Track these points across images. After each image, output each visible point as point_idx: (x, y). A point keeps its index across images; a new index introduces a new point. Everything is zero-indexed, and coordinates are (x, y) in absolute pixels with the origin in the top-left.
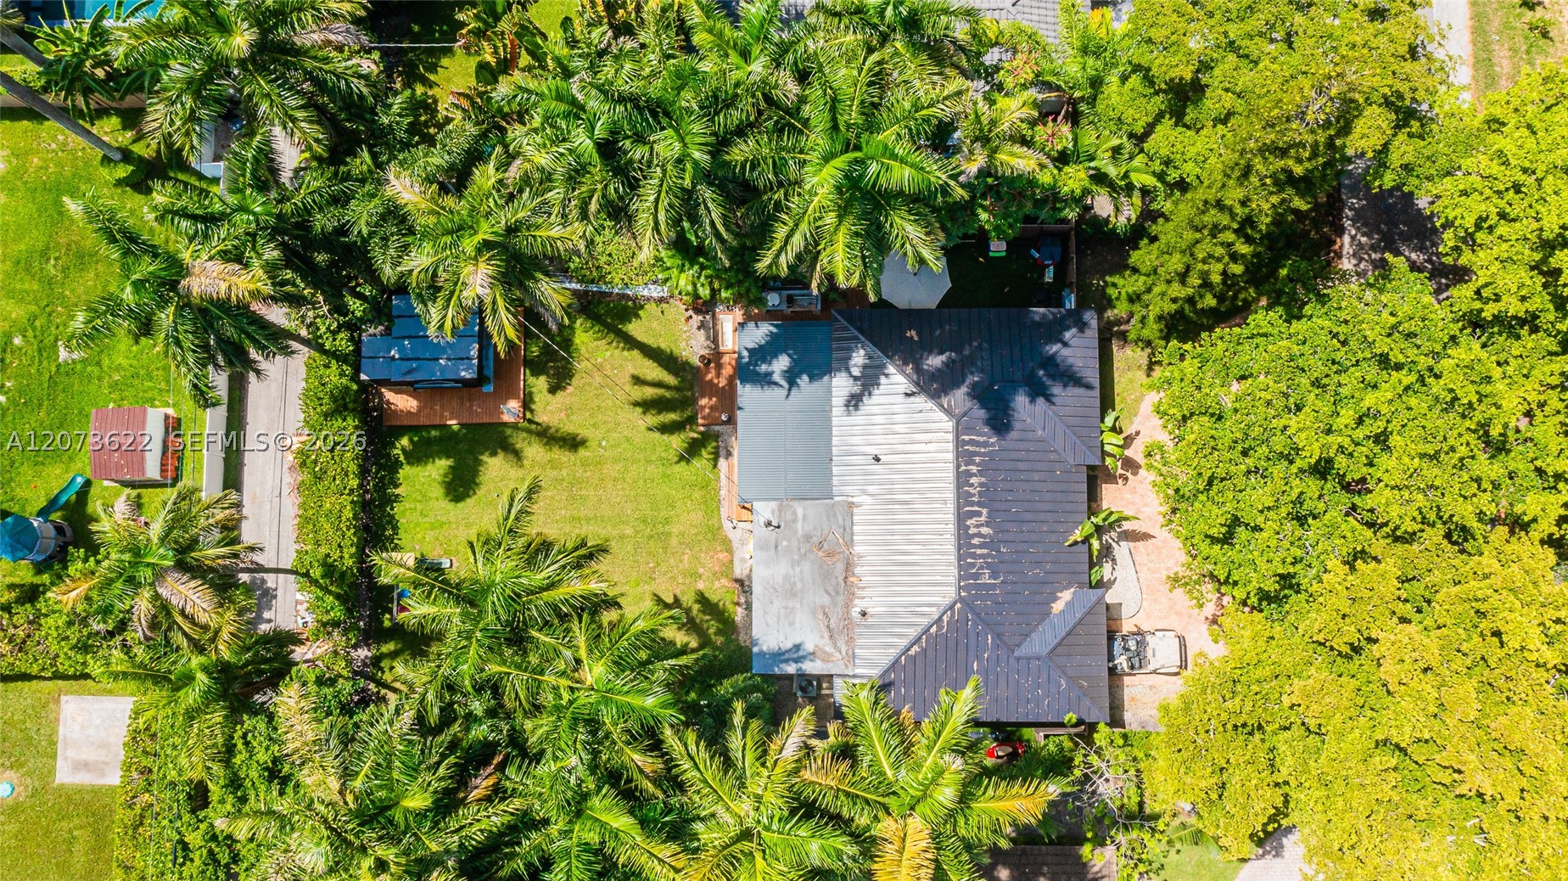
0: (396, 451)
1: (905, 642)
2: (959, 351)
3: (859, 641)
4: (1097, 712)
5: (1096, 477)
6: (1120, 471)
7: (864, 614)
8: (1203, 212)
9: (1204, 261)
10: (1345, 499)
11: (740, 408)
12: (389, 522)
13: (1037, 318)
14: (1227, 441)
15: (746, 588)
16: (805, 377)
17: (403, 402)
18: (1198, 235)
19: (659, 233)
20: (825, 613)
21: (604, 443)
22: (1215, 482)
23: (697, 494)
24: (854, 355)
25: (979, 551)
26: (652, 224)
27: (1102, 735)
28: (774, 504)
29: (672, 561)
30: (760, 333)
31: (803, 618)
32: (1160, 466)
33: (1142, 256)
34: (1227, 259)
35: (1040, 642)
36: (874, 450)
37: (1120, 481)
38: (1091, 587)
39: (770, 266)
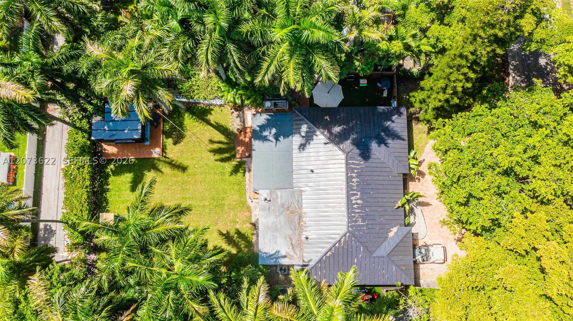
0: (108, 170)
1: (325, 250)
2: (347, 125)
3: (305, 250)
4: (410, 281)
5: (407, 178)
6: (417, 176)
7: (307, 238)
8: (454, 60)
9: (454, 82)
10: (518, 186)
11: (254, 150)
12: (104, 200)
13: (381, 111)
14: (466, 160)
15: (257, 228)
16: (282, 137)
17: (111, 149)
18: (451, 70)
19: (208, 65)
20: (290, 238)
21: (196, 166)
22: (461, 178)
23: (236, 187)
24: (302, 127)
25: (357, 211)
26: (205, 60)
27: (412, 290)
28: (268, 191)
29: (225, 216)
30: (263, 118)
31: (280, 240)
32: (435, 173)
33: (426, 83)
34: (464, 81)
35: (384, 249)
36: (311, 168)
37: (417, 181)
38: (405, 226)
39: (261, 81)
